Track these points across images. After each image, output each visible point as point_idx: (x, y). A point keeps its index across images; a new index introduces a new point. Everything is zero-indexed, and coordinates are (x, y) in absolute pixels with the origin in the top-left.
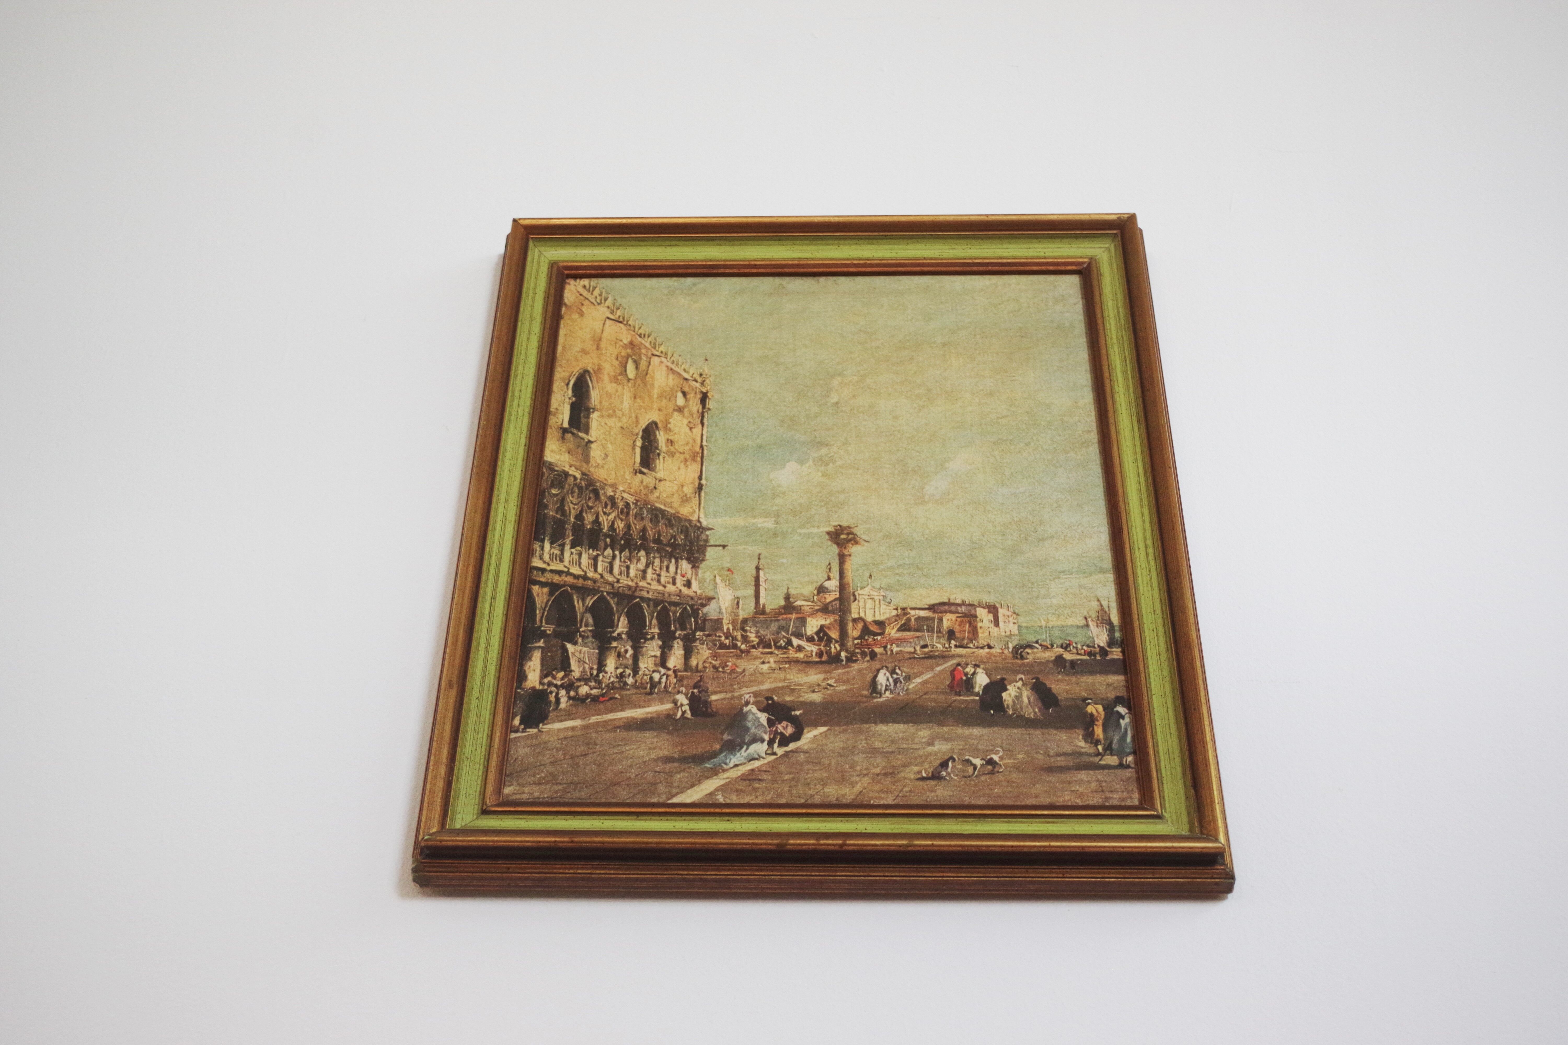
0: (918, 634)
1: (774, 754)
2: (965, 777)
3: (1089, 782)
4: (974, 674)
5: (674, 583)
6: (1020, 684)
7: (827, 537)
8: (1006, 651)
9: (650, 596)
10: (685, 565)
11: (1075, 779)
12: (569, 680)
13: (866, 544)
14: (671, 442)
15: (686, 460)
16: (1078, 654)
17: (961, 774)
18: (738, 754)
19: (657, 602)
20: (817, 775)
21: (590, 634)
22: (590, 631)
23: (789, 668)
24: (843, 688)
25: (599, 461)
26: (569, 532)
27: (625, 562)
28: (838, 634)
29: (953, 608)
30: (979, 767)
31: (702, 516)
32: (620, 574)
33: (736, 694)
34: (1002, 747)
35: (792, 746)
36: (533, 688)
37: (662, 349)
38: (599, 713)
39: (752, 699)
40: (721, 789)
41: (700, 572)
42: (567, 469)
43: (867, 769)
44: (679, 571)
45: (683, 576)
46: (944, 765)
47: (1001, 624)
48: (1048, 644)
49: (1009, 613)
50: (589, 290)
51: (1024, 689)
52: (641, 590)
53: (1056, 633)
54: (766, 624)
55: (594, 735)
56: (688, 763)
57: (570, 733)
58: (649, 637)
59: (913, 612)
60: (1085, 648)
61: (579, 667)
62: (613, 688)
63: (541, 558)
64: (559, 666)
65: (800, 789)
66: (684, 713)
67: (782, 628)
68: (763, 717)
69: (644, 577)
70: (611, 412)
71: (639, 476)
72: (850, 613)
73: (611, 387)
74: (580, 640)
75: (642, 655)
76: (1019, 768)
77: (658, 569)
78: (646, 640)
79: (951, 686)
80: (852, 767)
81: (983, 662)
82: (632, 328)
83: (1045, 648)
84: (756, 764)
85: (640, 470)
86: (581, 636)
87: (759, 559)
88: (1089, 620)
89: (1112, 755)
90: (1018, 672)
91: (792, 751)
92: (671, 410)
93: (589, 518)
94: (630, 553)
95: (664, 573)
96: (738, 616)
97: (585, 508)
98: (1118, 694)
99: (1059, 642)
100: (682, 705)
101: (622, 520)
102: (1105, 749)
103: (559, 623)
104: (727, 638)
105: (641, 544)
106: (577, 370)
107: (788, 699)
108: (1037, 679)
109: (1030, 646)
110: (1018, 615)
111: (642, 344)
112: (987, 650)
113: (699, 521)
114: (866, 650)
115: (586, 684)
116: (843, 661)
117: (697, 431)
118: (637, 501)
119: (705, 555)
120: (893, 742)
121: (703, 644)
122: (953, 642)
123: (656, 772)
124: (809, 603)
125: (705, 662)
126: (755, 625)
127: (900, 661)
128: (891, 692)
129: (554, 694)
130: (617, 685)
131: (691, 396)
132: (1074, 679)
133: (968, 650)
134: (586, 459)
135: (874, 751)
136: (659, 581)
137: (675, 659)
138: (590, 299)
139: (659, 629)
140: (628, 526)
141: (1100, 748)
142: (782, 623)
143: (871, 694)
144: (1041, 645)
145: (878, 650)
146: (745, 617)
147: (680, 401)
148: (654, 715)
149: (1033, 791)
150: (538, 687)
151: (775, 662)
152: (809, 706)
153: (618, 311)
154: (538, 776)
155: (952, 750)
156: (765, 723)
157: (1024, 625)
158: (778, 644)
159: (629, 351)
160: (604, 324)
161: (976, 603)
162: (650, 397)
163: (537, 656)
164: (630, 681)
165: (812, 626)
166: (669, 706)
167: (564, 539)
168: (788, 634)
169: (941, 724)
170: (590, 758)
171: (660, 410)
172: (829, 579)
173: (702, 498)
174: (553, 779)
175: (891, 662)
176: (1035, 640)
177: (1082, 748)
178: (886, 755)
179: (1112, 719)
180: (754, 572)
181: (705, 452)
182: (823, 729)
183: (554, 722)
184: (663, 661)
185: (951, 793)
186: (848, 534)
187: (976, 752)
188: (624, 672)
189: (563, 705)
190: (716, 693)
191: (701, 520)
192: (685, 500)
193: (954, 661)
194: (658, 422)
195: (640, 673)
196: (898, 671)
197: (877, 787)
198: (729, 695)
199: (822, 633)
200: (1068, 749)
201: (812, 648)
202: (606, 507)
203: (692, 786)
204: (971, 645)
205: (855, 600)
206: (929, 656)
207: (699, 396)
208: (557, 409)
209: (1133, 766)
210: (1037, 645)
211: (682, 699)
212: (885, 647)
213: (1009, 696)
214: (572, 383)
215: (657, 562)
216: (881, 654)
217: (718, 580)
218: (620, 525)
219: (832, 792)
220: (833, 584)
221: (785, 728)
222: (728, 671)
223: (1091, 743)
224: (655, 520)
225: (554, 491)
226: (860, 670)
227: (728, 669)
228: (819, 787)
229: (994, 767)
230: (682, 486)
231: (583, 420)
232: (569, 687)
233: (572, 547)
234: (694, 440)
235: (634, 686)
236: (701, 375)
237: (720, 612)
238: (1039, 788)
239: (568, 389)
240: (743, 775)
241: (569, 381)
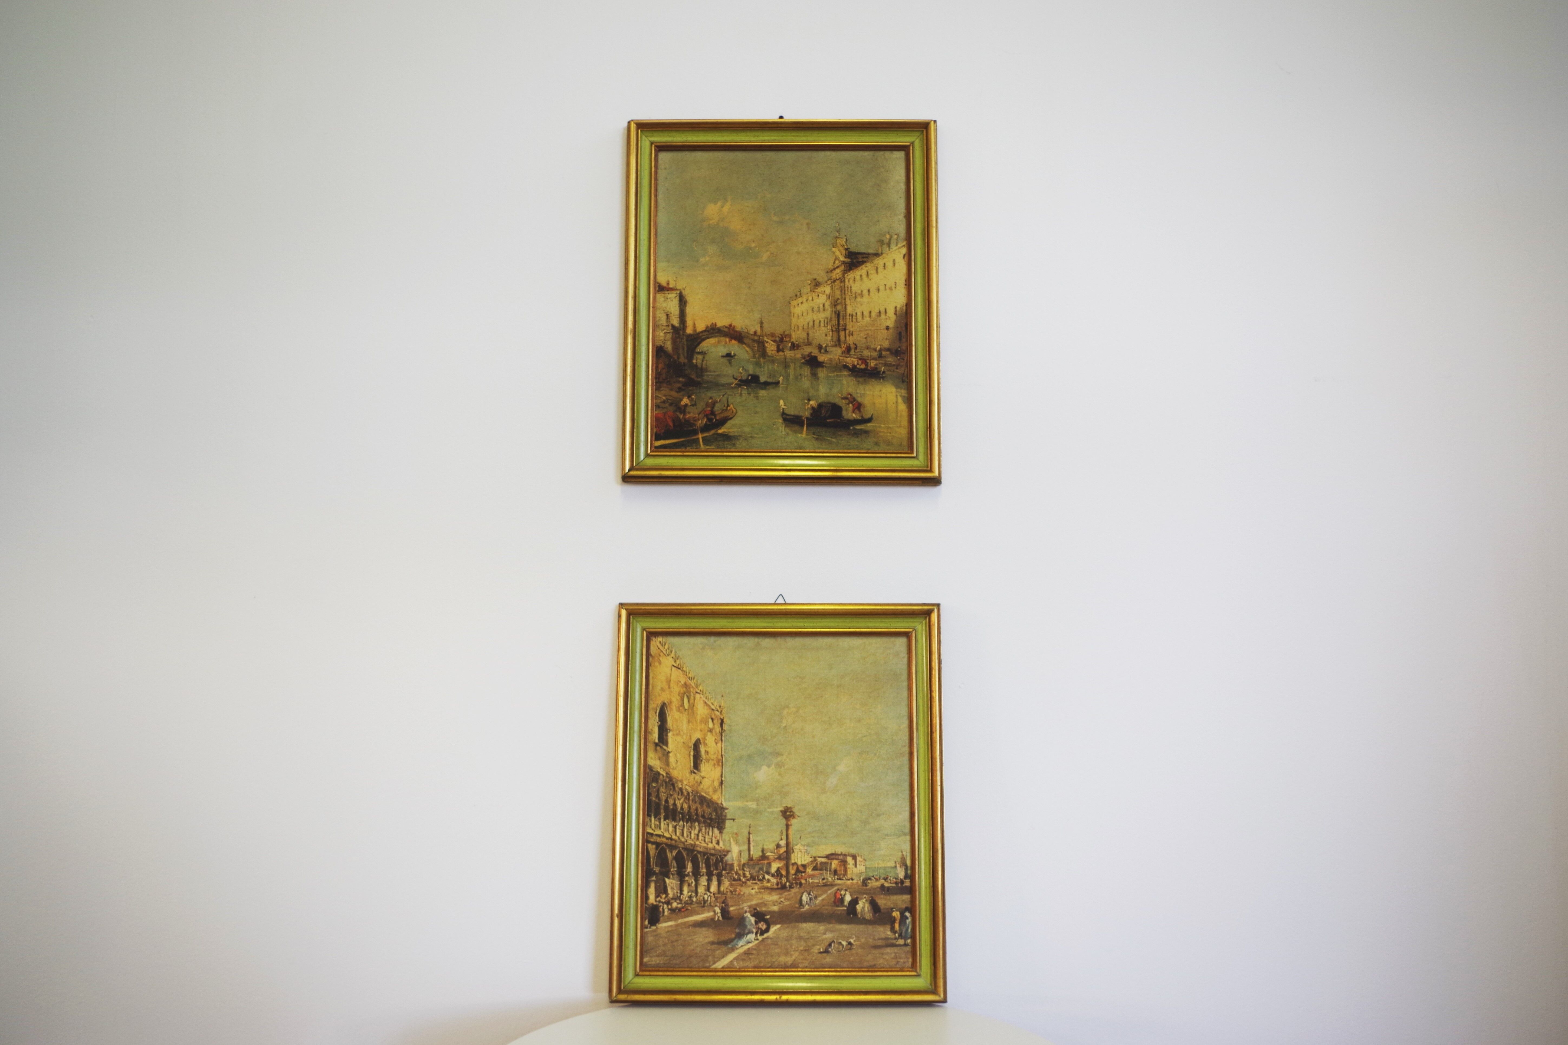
0: (821, 872)
1: (758, 940)
2: (839, 951)
3: (891, 953)
4: (845, 895)
5: (712, 842)
6: (864, 900)
7: (781, 814)
8: (859, 882)
9: (701, 850)
10: (716, 831)
11: (885, 952)
12: (668, 899)
13: (799, 818)
14: (707, 752)
15: (714, 765)
16: (891, 883)
17: (837, 950)
18: (743, 940)
19: (704, 854)
20: (776, 951)
21: (675, 873)
22: (676, 871)
23: (764, 892)
24: (787, 903)
25: (674, 765)
26: (662, 811)
27: (689, 829)
28: (785, 872)
29: (837, 857)
30: (845, 946)
31: (723, 800)
32: (687, 836)
33: (741, 907)
34: (855, 935)
35: (766, 935)
36: (652, 904)
37: (701, 688)
38: (682, 918)
39: (748, 910)
40: (736, 959)
41: (723, 835)
42: (659, 770)
43: (797, 947)
44: (714, 835)
45: (716, 838)
46: (830, 945)
47: (858, 866)
48: (877, 877)
49: (862, 860)
50: (662, 645)
51: (866, 903)
52: (697, 846)
53: (882, 871)
54: (753, 866)
55: (680, 930)
56: (721, 945)
57: (670, 929)
58: (702, 874)
59: (819, 859)
60: (894, 879)
61: (672, 892)
62: (687, 904)
63: (651, 827)
64: (663, 891)
65: (769, 959)
66: (719, 917)
67: (761, 869)
68: (753, 919)
69: (698, 839)
70: (678, 732)
71: (693, 774)
72: (791, 860)
73: (677, 714)
74: (671, 876)
75: (699, 885)
76: (862, 946)
77: (704, 833)
78: (701, 876)
79: (834, 902)
80: (791, 947)
81: (849, 888)
82: (685, 673)
83: (877, 880)
84: (750, 945)
85: (693, 771)
86: (672, 874)
87: (750, 827)
88: (897, 863)
89: (902, 939)
90: (864, 893)
91: (765, 938)
92: (706, 731)
93: (671, 802)
94: (691, 823)
95: (707, 836)
96: (741, 861)
97: (669, 796)
98: (907, 906)
99: (883, 876)
100: (718, 913)
101: (686, 803)
102: (899, 936)
103: (661, 867)
104: (736, 875)
105: (696, 818)
106: (659, 703)
107: (764, 909)
108: (872, 897)
109: (870, 879)
110: (865, 860)
111: (691, 685)
112: (851, 881)
113: (722, 804)
114: (798, 881)
115: (675, 901)
116: (787, 888)
117: (719, 745)
118: (693, 791)
119: (725, 825)
120: (808, 933)
121: (725, 878)
122: (836, 877)
123: (708, 950)
124: (773, 854)
125: (727, 889)
126: (748, 867)
127: (813, 887)
128: (809, 906)
129: (662, 907)
130: (689, 902)
131: (715, 721)
132: (888, 897)
133: (842, 881)
134: (667, 763)
135: (800, 938)
136: (705, 841)
137: (714, 888)
138: (664, 651)
139: (706, 869)
140: (689, 807)
141: (897, 935)
142: (760, 866)
143: (800, 906)
144: (875, 878)
145: (803, 881)
146: (745, 862)
147: (711, 725)
148: (706, 919)
149: (867, 958)
150: (655, 903)
151: (758, 888)
152: (772, 913)
153: (678, 660)
154: (658, 952)
155: (834, 937)
156: (753, 922)
157: (868, 866)
158: (759, 878)
159: (684, 689)
160: (671, 670)
161: (847, 854)
162: (696, 721)
163: (653, 885)
164: (694, 899)
165: (774, 867)
166: (711, 914)
167: (660, 815)
168: (763, 872)
169: (830, 923)
170: (680, 942)
171: (701, 731)
172: (781, 839)
173: (723, 789)
174: (664, 954)
175: (808, 888)
176: (872, 875)
177: (889, 935)
178: (806, 940)
179: (903, 918)
180: (747, 835)
181: (724, 759)
182: (778, 926)
183: (663, 922)
184: (708, 889)
185: (832, 960)
186: (791, 812)
187: (844, 938)
188: (692, 894)
189: (666, 913)
190: (732, 906)
191: (723, 803)
192: (715, 791)
193: (836, 888)
194: (701, 739)
195: (699, 895)
196: (811, 893)
197: (802, 957)
198: (738, 907)
199: (778, 873)
200: (883, 936)
201: (774, 880)
202: (678, 795)
203: (723, 957)
204: (844, 878)
205: (793, 852)
206: (825, 885)
207: (720, 721)
208: (652, 730)
209: (910, 944)
210: (873, 878)
211: (718, 910)
212: (806, 880)
213: (859, 907)
214: (658, 712)
215: (704, 828)
216: (804, 884)
217: (731, 839)
218: (686, 806)
219: (783, 959)
220: (783, 843)
221: (762, 926)
222: (737, 894)
223: (893, 932)
224: (701, 803)
225: (654, 785)
226: (795, 893)
227: (737, 893)
228: (777, 957)
229: (851, 946)
230: (713, 781)
231: (665, 737)
232: (668, 903)
233: (665, 820)
234: (718, 751)
235: (697, 903)
236: (720, 707)
237: (733, 860)
238: (870, 957)
239: (656, 716)
240: (745, 951)
241: (657, 710)
